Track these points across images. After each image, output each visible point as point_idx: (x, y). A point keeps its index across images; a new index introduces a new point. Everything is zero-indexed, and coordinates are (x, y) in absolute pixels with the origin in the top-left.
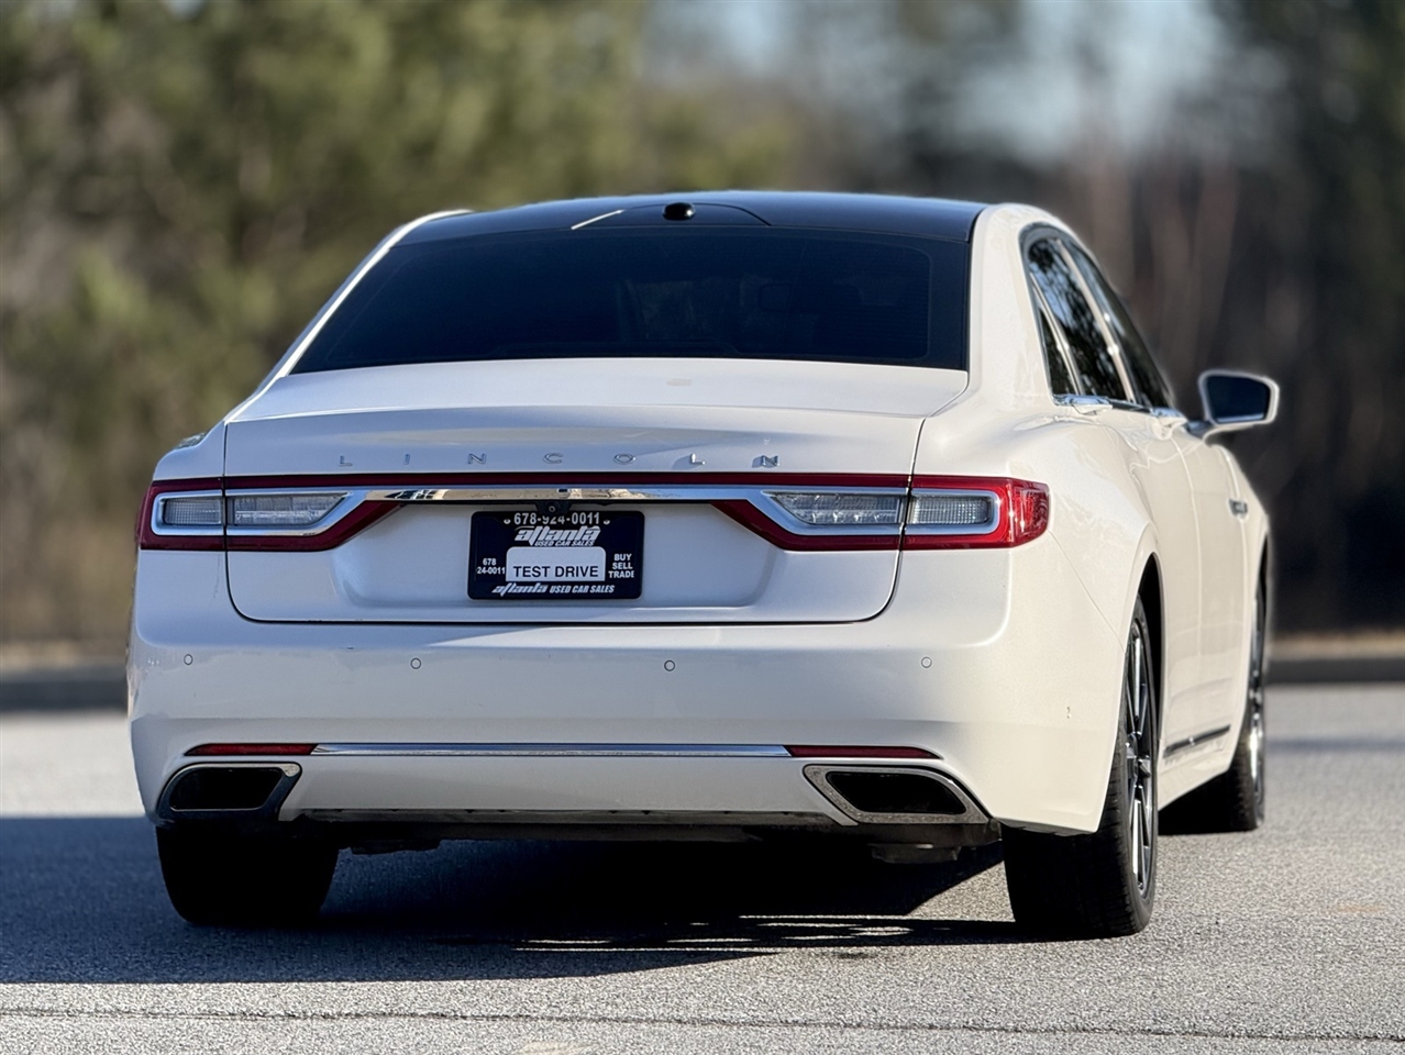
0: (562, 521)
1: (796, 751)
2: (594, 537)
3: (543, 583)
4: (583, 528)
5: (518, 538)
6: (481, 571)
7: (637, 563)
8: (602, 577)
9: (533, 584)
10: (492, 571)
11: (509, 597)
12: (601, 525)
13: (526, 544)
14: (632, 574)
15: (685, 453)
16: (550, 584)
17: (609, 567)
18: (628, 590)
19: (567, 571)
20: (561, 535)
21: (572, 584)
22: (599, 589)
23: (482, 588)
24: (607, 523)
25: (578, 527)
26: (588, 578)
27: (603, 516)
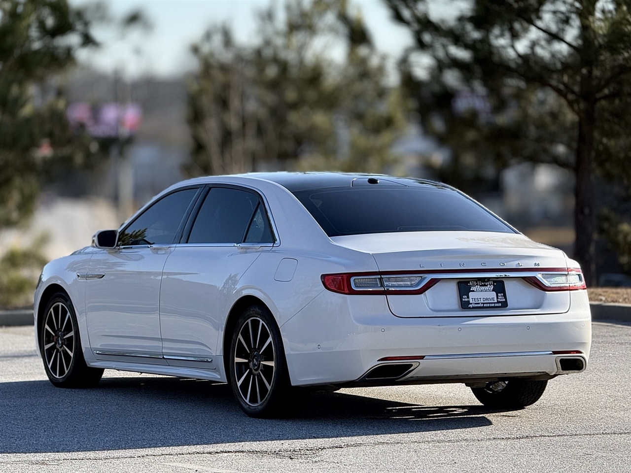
0: (483, 284)
1: (555, 353)
2: (492, 289)
3: (482, 303)
4: (489, 286)
5: (471, 289)
6: (464, 300)
7: (505, 296)
8: (496, 301)
9: (479, 303)
10: (466, 300)
11: (473, 308)
12: (494, 285)
13: (473, 291)
14: (504, 300)
15: (517, 262)
16: (484, 303)
17: (497, 298)
18: (504, 305)
19: (486, 299)
20: (483, 288)
21: (490, 303)
22: (497, 305)
23: (465, 305)
24: (495, 284)
25: (487, 286)
26: (492, 301)
27: (494, 282)
